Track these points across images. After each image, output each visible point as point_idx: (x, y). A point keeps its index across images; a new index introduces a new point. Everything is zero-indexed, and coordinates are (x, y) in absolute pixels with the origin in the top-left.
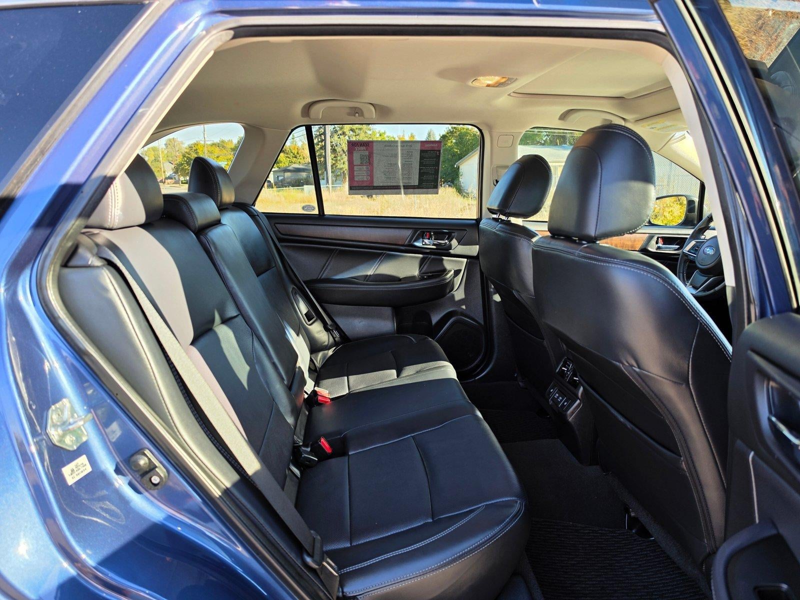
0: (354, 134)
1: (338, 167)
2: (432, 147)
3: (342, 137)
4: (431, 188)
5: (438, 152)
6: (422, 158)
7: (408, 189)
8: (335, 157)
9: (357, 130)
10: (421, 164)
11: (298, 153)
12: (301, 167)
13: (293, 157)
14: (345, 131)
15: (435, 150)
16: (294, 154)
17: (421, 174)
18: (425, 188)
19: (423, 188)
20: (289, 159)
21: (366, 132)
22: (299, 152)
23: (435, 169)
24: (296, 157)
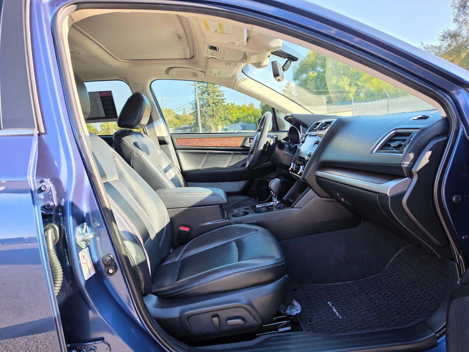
0: (215, 105)
1: (207, 125)
2: (106, 95)
3: (208, 107)
4: (114, 118)
5: (111, 98)
6: (102, 101)
7: (100, 119)
8: (205, 119)
9: (216, 103)
10: (103, 105)
11: (186, 119)
12: (187, 126)
13: (184, 121)
14: (209, 104)
15: (108, 96)
16: (184, 119)
17: (105, 111)
18: (110, 118)
19: (108, 118)
20: (181, 123)
21: (222, 104)
22: (188, 118)
23: (113, 107)
24: (185, 121)
